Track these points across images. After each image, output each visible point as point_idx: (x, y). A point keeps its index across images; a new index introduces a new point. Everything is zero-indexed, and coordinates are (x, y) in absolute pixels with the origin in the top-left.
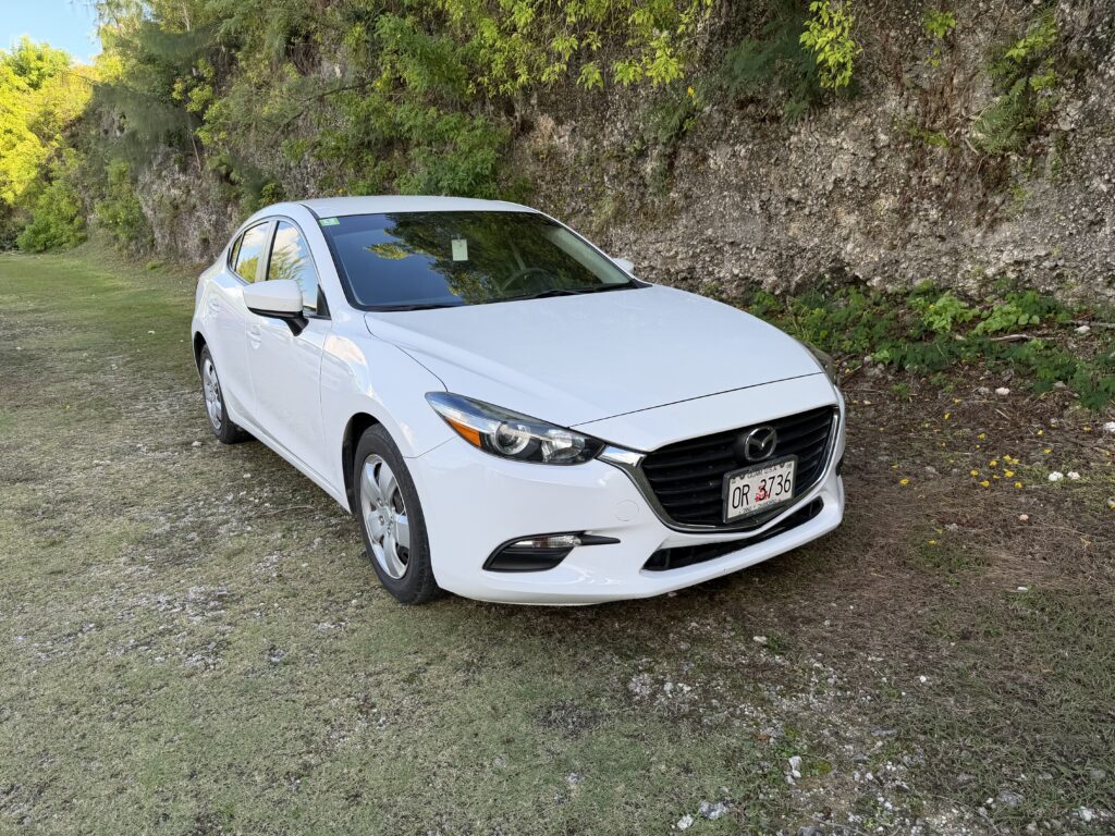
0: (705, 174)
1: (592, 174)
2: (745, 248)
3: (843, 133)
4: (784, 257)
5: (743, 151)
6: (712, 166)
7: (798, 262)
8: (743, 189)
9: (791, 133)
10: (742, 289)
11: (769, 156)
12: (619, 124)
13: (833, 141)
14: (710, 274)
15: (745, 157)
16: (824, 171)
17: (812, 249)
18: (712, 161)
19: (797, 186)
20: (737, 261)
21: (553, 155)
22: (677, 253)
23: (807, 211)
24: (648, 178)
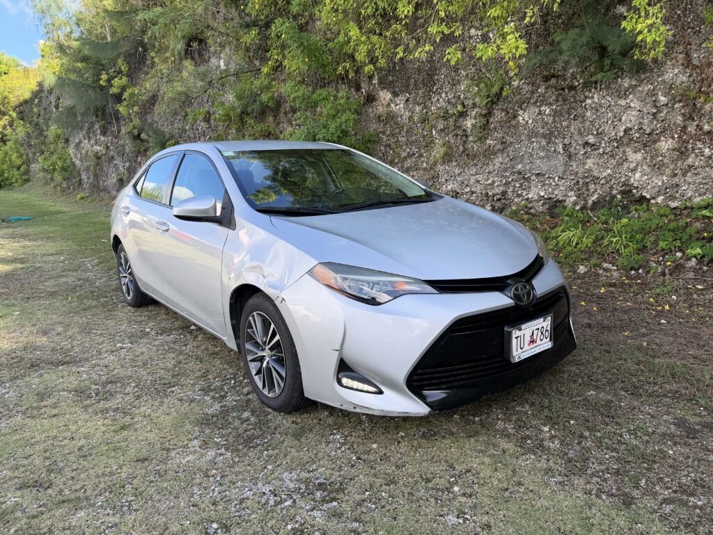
0: (515, 127)
1: (423, 129)
2: (549, 177)
3: (631, 96)
4: (581, 183)
5: (548, 110)
6: (521, 121)
7: (592, 187)
8: (549, 137)
9: (586, 97)
10: (547, 206)
11: (569, 114)
12: (443, 95)
13: (623, 102)
14: (519, 196)
15: (550, 115)
16: (616, 123)
17: (605, 178)
18: (521, 118)
19: (593, 134)
20: (542, 186)
21: (391, 117)
22: (494, 182)
23: (601, 151)
24: (469, 131)
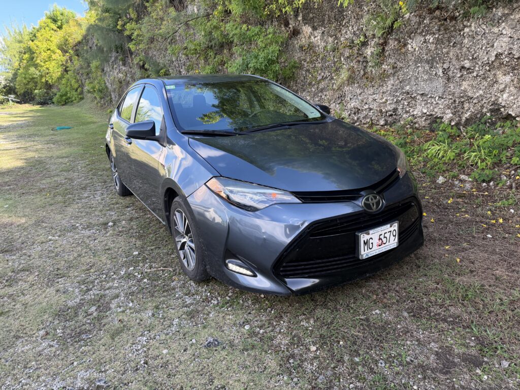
0: (405, 54)
1: (334, 57)
2: (431, 97)
3: (503, 24)
4: (457, 102)
5: (432, 39)
6: (410, 49)
7: (466, 105)
8: (431, 62)
9: (465, 26)
10: (428, 122)
11: (449, 42)
12: (350, 28)
13: (496, 30)
14: (407, 112)
15: (433, 43)
16: (488, 49)
17: (477, 97)
18: (410, 46)
19: (468, 59)
20: (425, 104)
21: (311, 47)
22: (387, 100)
23: (475, 74)
24: (368, 57)
